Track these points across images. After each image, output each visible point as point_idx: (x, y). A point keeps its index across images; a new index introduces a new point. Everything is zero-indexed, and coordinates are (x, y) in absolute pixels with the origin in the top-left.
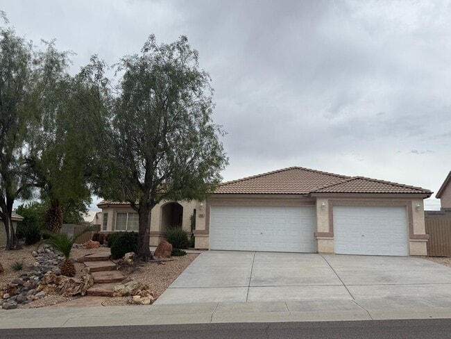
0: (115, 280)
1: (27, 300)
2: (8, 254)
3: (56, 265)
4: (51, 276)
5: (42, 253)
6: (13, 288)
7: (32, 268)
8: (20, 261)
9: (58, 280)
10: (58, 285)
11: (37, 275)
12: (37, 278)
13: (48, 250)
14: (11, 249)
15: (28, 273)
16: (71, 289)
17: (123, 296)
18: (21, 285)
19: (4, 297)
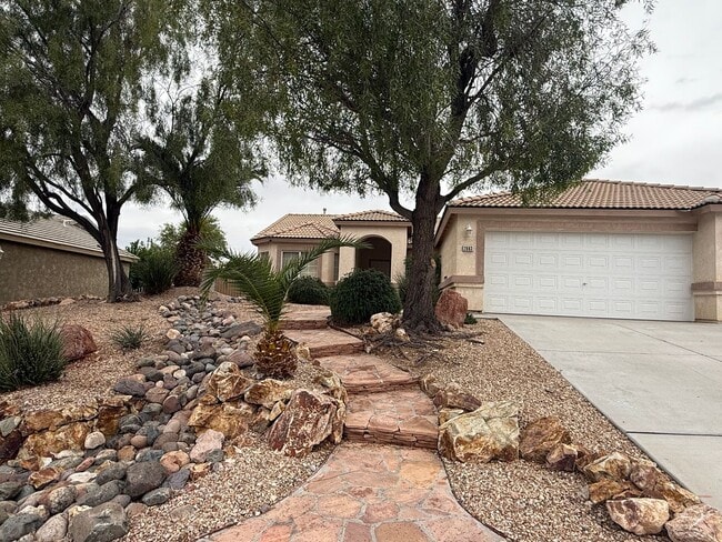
0: (392, 384)
1: (165, 477)
2: (111, 311)
3: (216, 336)
4: (232, 380)
5: (177, 309)
6: (116, 409)
7: (165, 343)
8: (135, 327)
9: (258, 392)
10: (257, 408)
11: (180, 364)
12: (182, 374)
13: (188, 306)
14: (119, 301)
15: (158, 359)
16: (307, 428)
17: (494, 459)
18: (140, 398)
19: (88, 443)
